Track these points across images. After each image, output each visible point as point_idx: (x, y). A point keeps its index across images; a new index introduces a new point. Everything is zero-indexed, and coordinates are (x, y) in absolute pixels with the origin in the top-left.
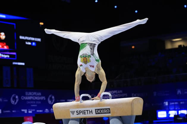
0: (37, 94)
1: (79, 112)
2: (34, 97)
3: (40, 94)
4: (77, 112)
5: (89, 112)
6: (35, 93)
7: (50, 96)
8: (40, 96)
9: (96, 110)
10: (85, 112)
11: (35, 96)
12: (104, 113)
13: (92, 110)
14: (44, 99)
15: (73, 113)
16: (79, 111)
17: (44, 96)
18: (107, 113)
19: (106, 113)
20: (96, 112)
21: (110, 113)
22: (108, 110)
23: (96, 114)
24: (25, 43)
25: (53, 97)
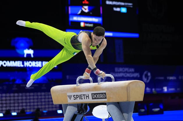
0: (129, 70)
1: (75, 97)
2: (126, 74)
3: (133, 70)
4: (74, 96)
5: (85, 96)
6: (126, 69)
7: (145, 73)
8: (133, 73)
9: (92, 94)
10: (82, 97)
11: (127, 72)
12: (100, 98)
13: (88, 95)
14: (137, 76)
15: (70, 97)
16: (76, 95)
17: (137, 72)
18: (104, 98)
19: (102, 98)
20: (92, 97)
21: (106, 98)
22: (104, 95)
23: (93, 99)
24: (113, 9)
25: (149, 74)
